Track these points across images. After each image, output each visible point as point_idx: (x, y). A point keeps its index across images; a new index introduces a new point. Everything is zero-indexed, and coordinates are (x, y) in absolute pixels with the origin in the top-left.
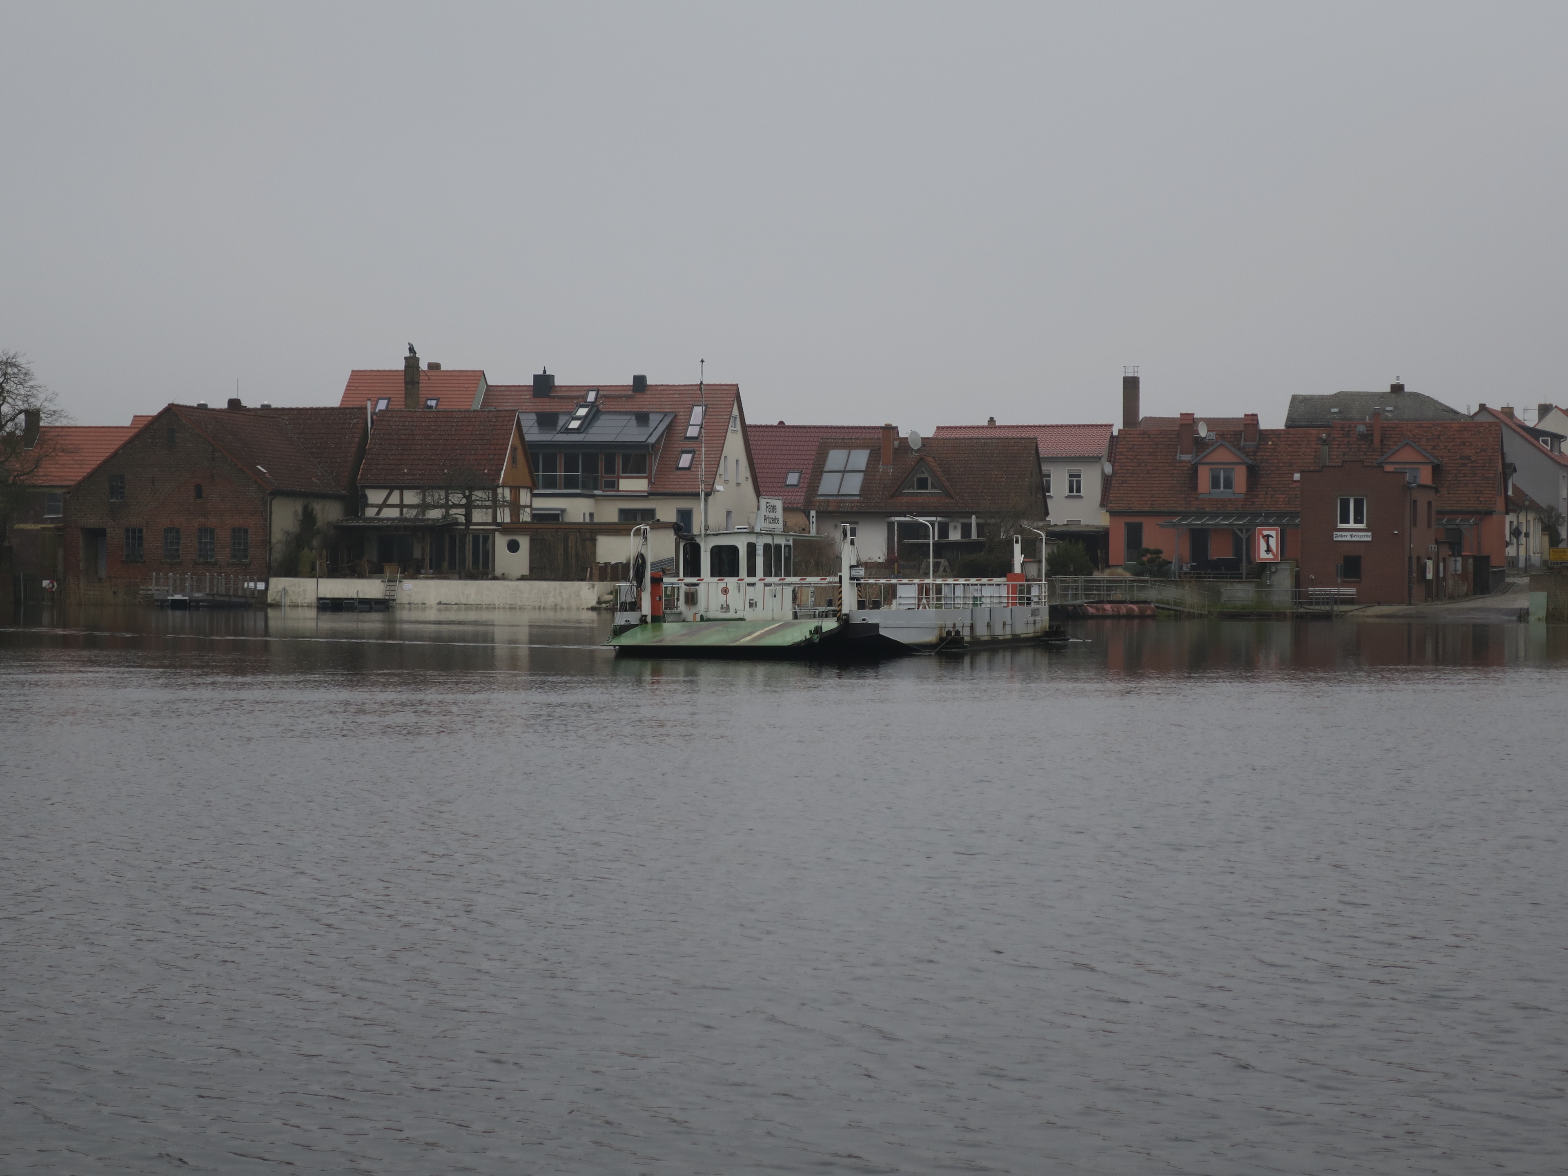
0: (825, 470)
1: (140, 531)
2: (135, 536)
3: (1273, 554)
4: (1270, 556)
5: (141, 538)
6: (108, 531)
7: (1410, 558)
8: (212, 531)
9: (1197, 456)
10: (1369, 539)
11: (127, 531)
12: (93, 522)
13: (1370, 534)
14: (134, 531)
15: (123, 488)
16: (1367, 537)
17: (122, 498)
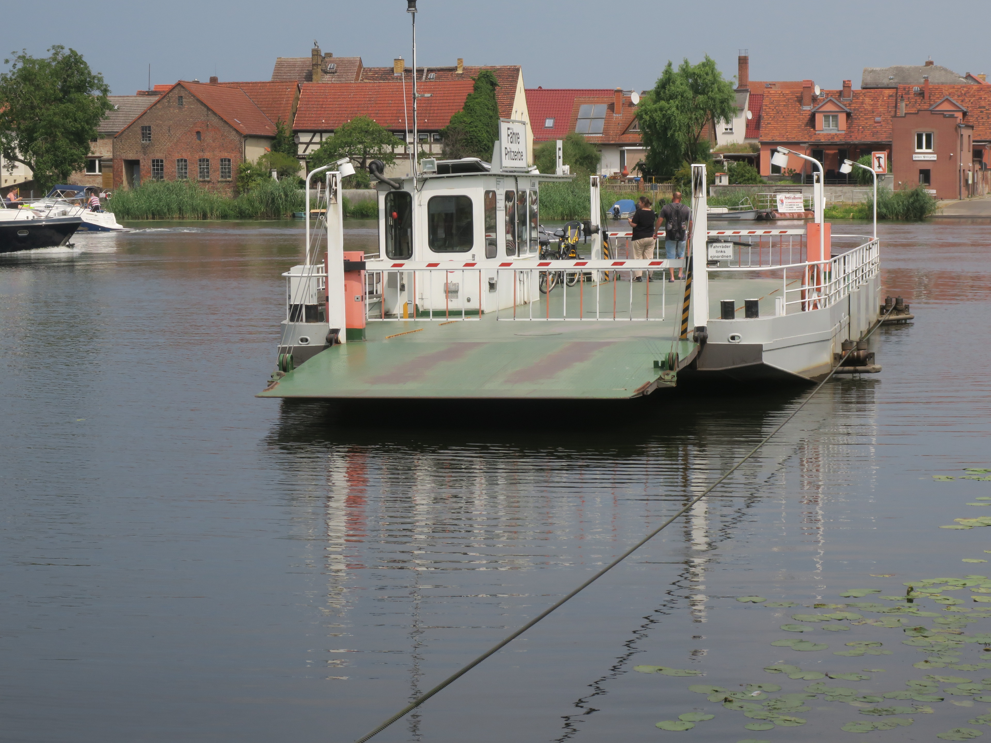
0: (579, 117)
1: (162, 161)
2: (158, 165)
3: (882, 168)
4: (881, 170)
5: (162, 166)
6: (141, 162)
7: (960, 171)
8: (208, 160)
9: (814, 107)
10: (935, 159)
11: (153, 161)
12: (131, 156)
13: (936, 155)
14: (157, 161)
15: (150, 134)
16: (934, 157)
17: (150, 140)
